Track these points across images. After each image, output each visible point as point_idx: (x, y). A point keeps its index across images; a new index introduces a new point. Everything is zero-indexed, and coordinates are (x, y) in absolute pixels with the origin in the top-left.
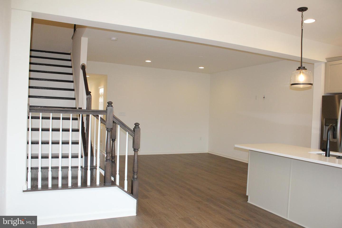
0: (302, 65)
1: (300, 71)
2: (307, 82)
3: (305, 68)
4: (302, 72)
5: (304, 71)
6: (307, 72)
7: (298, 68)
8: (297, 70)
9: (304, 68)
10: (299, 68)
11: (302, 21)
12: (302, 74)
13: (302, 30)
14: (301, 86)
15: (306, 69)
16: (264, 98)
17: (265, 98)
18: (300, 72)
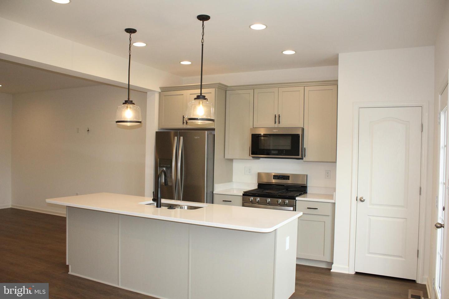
0: (129, 99)
1: (126, 105)
2: (135, 120)
3: (133, 102)
4: (129, 107)
5: (131, 106)
6: (135, 107)
7: (124, 102)
8: (124, 104)
9: (131, 103)
10: (126, 102)
11: (130, 45)
12: (129, 109)
13: (130, 55)
14: (128, 124)
15: (134, 104)
16: (88, 131)
17: (90, 132)
18: (127, 107)
